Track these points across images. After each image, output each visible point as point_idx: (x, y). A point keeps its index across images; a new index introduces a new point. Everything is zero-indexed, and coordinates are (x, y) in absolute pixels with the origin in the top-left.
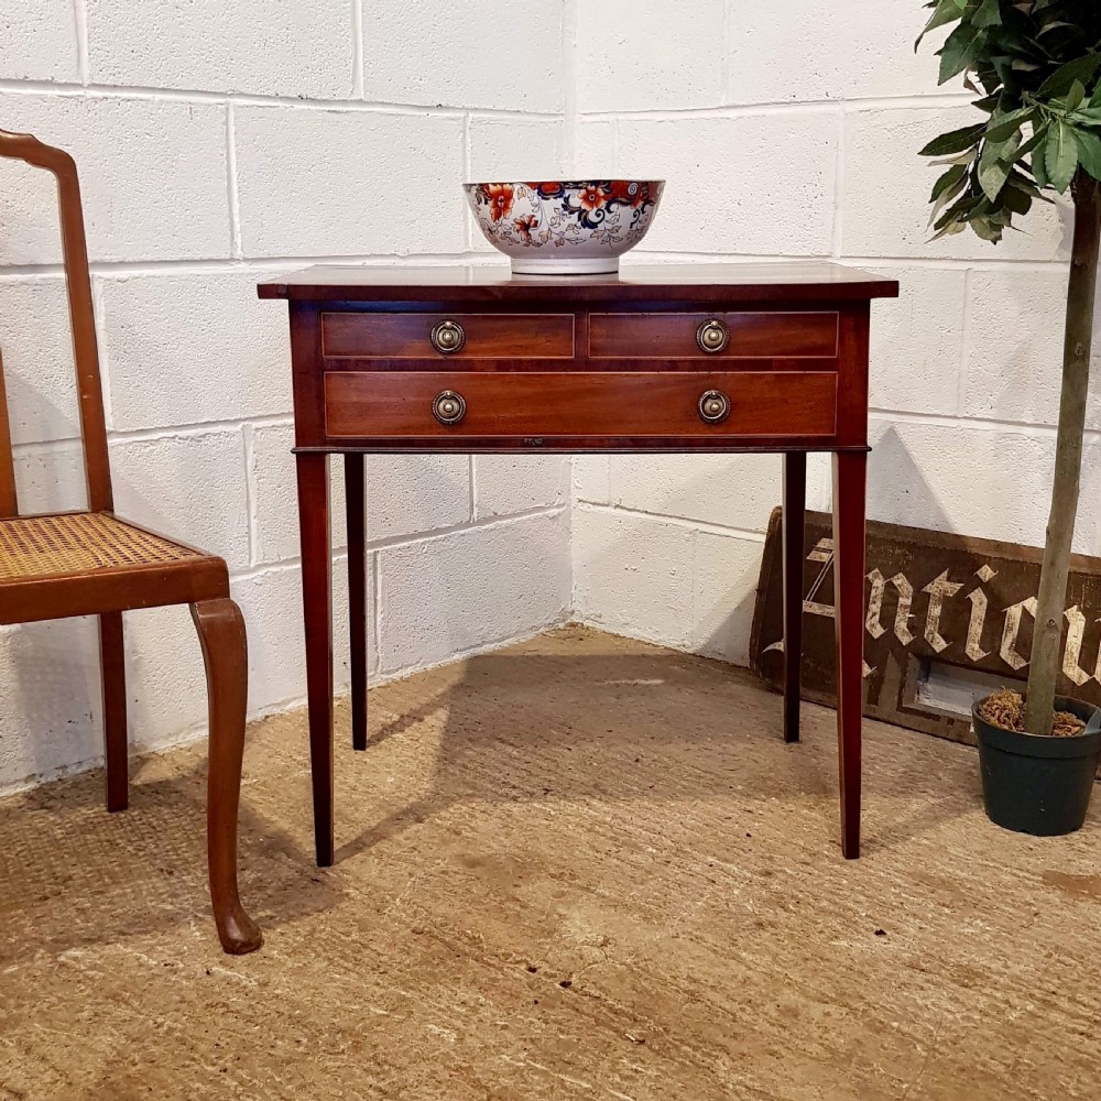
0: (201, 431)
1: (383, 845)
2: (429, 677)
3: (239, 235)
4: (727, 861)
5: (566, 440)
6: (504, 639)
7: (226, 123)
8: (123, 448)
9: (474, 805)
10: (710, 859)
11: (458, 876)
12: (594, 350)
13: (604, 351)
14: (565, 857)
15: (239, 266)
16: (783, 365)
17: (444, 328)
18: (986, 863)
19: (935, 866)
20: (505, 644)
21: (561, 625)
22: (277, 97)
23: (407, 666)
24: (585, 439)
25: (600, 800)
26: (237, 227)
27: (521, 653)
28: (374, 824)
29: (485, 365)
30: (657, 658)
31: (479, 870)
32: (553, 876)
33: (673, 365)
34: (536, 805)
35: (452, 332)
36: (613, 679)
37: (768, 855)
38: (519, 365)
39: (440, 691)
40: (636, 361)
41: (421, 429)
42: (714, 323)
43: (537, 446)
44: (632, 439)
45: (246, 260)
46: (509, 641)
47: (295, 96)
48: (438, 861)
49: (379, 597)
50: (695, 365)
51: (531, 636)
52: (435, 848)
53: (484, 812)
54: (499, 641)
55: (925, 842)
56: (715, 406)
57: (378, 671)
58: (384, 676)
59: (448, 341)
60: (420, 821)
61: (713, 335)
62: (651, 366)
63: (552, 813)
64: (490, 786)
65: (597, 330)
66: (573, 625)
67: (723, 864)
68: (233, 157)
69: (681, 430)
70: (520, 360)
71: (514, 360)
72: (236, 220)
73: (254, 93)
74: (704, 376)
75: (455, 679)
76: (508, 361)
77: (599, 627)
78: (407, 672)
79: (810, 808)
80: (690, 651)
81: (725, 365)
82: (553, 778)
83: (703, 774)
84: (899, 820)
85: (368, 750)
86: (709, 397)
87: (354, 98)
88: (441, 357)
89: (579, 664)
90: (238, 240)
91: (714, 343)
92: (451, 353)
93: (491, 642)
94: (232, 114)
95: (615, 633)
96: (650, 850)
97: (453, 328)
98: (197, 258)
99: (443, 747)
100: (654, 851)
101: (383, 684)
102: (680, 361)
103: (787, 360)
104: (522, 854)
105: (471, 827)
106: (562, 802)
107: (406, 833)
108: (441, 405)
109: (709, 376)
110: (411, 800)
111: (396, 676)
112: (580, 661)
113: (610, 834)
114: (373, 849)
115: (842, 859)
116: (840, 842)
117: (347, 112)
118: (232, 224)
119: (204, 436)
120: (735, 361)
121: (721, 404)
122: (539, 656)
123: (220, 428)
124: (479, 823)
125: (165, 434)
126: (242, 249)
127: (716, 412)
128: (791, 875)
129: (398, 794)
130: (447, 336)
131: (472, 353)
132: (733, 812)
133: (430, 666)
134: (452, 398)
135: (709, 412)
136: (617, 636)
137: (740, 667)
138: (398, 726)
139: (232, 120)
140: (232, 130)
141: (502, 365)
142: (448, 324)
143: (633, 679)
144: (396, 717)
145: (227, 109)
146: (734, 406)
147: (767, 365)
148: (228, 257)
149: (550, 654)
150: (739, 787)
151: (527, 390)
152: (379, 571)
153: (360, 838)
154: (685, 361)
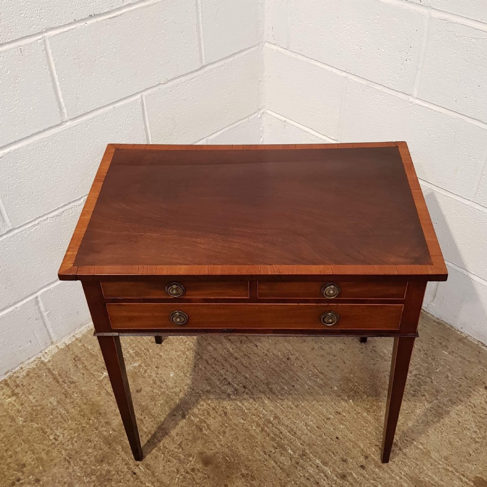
0: (61, 210)
1: (165, 442)
3: (65, 109)
4: (325, 463)
5: (245, 330)
7: (46, 49)
8: (19, 234)
9: (210, 402)
10: (318, 461)
11: (200, 474)
12: (261, 295)
13: (266, 295)
14: (250, 457)
15: (68, 124)
16: (372, 302)
17: (172, 288)
18: (448, 468)
19: (424, 471)
22: (75, 21)
24: (256, 330)
25: (269, 398)
26: (63, 104)
28: (162, 419)
31: (209, 468)
32: (243, 475)
33: (307, 301)
34: (238, 403)
35: (177, 290)
37: (345, 457)
38: (217, 301)
40: (285, 300)
41: (164, 326)
42: (332, 287)
45: (70, 120)
47: (86, 17)
48: (191, 459)
52: (190, 444)
53: (214, 409)
55: (420, 446)
56: (330, 320)
59: (175, 294)
60: (184, 417)
62: (294, 301)
63: (246, 411)
64: (218, 383)
65: (263, 287)
67: (323, 467)
68: (53, 67)
69: (311, 326)
70: (218, 299)
71: (214, 299)
72: (62, 100)
73: (59, 25)
74: (324, 306)
76: (211, 299)
79: (368, 411)
81: (338, 302)
82: (248, 376)
83: (319, 374)
84: (410, 424)
85: (163, 344)
87: (125, 4)
88: (172, 297)
90: (65, 111)
94: (48, 42)
96: (290, 451)
97: (177, 288)
98: (42, 129)
99: (198, 341)
100: (292, 453)
103: (374, 300)
104: (229, 453)
105: (208, 425)
106: (251, 400)
107: (177, 429)
108: (174, 319)
109: (328, 306)
110: (181, 395)
113: (272, 435)
114: (161, 444)
115: (380, 462)
116: (380, 446)
117: (121, 15)
118: (59, 103)
119: (63, 212)
121: (334, 319)
123: (72, 205)
124: (210, 421)
125: (42, 219)
126: (68, 115)
128: (355, 478)
129: (174, 390)
130: (174, 291)
132: (330, 413)
134: (180, 315)
135: (327, 322)
139: (48, 46)
140: (50, 51)
142: (174, 286)
145: (44, 41)
146: (342, 317)
148: (59, 122)
150: (336, 388)
151: (223, 311)
153: (155, 433)
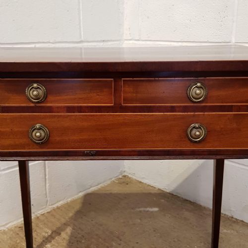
2: (68, 206)
5: (109, 152)
6: (99, 184)
12: (126, 100)
13: (131, 101)
16: (239, 109)
17: (33, 88)
20: (99, 187)
21: (120, 177)
23: (60, 201)
24: (120, 151)
27: (104, 192)
29: (59, 109)
30: (156, 195)
33: (173, 109)
35: (39, 90)
36: (139, 208)
38: (80, 109)
39: (71, 215)
40: (150, 106)
41: (23, 146)
42: (199, 84)
43: (92, 155)
44: (147, 151)
46: (101, 185)
49: (47, 177)
50: (185, 109)
51: (109, 182)
54: (97, 185)
56: (198, 133)
57: (48, 205)
58: (50, 207)
59: (36, 96)
61: (198, 92)
62: (159, 109)
65: (127, 89)
66: (125, 176)
69: (177, 146)
70: (81, 107)
71: (78, 107)
74: (190, 116)
75: (78, 207)
76: (73, 107)
77: (134, 177)
78: (59, 204)
80: (168, 191)
81: (204, 109)
86: (194, 127)
88: (32, 105)
89: (126, 198)
91: (198, 97)
92: (38, 103)
93: (94, 186)
95: (140, 180)
97: (38, 88)
101: (49, 210)
102: (178, 107)
103: (241, 105)
108: (34, 133)
109: (194, 116)
111: (55, 206)
112: (127, 196)
120: (210, 106)
121: (201, 131)
122: (111, 193)
127: (198, 137)
130: (35, 93)
131: (51, 102)
133: (69, 200)
134: (40, 129)
135: (194, 136)
136: (141, 182)
137: (187, 200)
138: (49, 239)
141: (70, 109)
142: (35, 85)
143: (146, 207)
144: (50, 232)
146: (209, 133)
147: (230, 109)
149: (115, 192)
151: (85, 124)
152: (47, 167)
154: (180, 106)
